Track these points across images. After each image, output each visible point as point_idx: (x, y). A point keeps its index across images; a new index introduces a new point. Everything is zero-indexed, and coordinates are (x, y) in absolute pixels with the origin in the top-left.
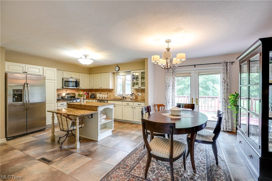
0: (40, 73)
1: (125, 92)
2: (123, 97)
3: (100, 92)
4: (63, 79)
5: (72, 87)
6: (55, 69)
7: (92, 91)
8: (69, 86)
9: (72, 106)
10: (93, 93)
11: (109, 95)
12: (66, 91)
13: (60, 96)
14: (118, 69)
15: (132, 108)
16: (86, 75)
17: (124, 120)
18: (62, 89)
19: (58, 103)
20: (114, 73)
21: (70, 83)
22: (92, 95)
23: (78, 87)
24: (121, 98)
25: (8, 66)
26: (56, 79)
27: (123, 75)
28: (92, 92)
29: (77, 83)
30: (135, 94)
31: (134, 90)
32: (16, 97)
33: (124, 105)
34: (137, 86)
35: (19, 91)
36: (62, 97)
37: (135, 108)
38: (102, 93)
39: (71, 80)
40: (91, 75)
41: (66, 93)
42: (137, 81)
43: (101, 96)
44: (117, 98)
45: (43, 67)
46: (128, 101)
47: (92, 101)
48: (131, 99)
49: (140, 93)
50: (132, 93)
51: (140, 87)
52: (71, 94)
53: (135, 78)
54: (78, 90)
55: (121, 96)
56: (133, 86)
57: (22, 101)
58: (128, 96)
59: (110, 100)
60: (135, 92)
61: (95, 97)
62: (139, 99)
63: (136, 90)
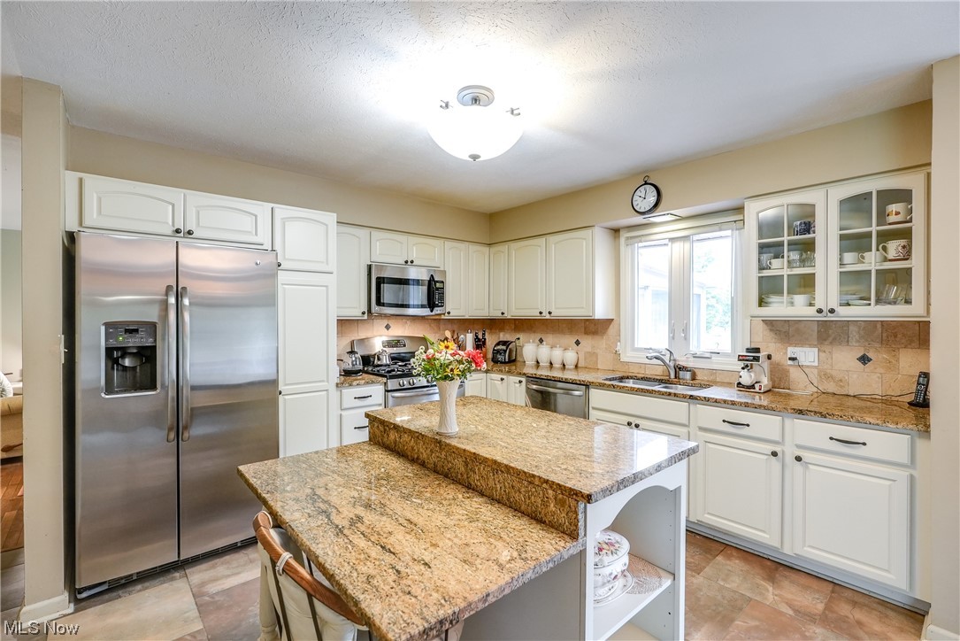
0: (256, 234)
1: (686, 338)
2: (679, 369)
3: (539, 336)
4: (370, 267)
5: (415, 307)
6: (331, 218)
7: (502, 329)
8: (407, 306)
9: (393, 436)
10: (504, 336)
11: (589, 349)
12: (388, 327)
13: (360, 355)
14: (655, 192)
15: (774, 454)
16: (473, 248)
17: (700, 524)
18: (366, 317)
19: (344, 390)
20: (616, 231)
22: (500, 347)
23: (437, 311)
24: (657, 370)
25: (99, 200)
26: (332, 267)
28: (501, 335)
29: (435, 293)
30: (769, 357)
31: (760, 327)
32: (127, 362)
33: (701, 429)
34: (800, 299)
35: (136, 331)
37: (798, 459)
38: (549, 338)
39: (413, 274)
40: (494, 249)
41: (385, 339)
42: (800, 267)
43: (544, 353)
44: (634, 371)
45: (272, 205)
46: (725, 401)
47: (502, 379)
48: (743, 386)
49: (811, 346)
50: (748, 350)
51: (832, 311)
52: (407, 342)
53: (781, 244)
54: (438, 322)
55: (663, 360)
56: (762, 303)
57: (153, 387)
58: (716, 363)
59: (601, 386)
60: (768, 346)
61: (514, 361)
62: (803, 386)
63: (771, 330)
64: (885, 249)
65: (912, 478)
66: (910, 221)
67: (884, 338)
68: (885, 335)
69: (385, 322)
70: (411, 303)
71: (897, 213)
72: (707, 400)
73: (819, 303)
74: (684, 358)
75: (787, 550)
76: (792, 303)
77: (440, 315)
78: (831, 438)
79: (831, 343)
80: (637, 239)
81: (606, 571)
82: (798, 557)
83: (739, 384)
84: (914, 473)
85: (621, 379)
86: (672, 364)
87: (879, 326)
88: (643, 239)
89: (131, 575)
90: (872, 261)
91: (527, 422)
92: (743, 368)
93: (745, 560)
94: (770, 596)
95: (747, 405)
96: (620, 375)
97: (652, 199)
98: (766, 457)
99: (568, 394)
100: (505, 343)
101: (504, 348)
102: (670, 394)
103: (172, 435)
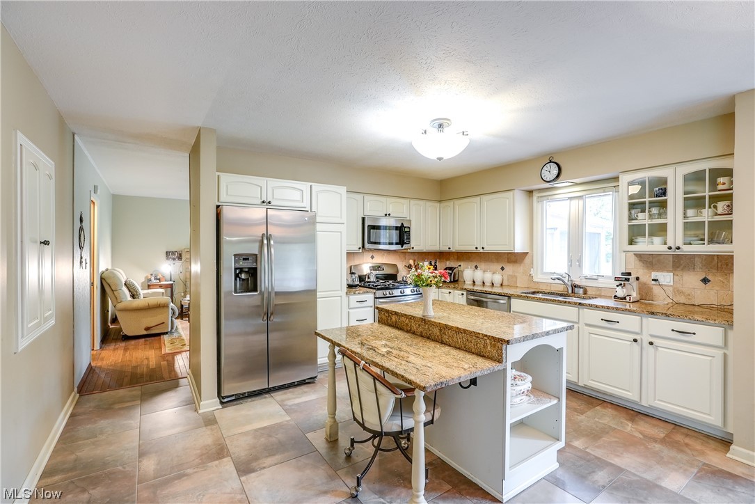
0: (303, 201)
1: (580, 266)
2: (574, 286)
3: (475, 264)
4: (363, 219)
5: (386, 244)
6: (343, 190)
7: (448, 259)
8: (379, 243)
9: (394, 318)
10: (449, 264)
11: (511, 273)
12: (372, 257)
13: (357, 275)
14: (557, 168)
15: (635, 341)
16: (429, 204)
17: (586, 387)
18: (361, 251)
19: (350, 297)
20: (530, 192)
21: (382, 231)
23: (405, 246)
24: (559, 288)
25: (227, 186)
26: (344, 220)
27: (570, 198)
28: (448, 263)
29: (403, 234)
30: (637, 279)
31: (633, 259)
32: (243, 276)
33: (587, 325)
35: (248, 259)
36: (361, 278)
37: (651, 343)
38: (482, 266)
39: (384, 222)
40: (443, 204)
41: (371, 265)
42: (658, 218)
43: (479, 275)
44: (544, 288)
45: (311, 184)
46: (603, 307)
47: (450, 293)
48: (618, 298)
49: (668, 271)
50: (623, 274)
51: (678, 248)
52: (384, 267)
53: (644, 203)
54: (404, 254)
55: (563, 281)
56: (631, 242)
57: (256, 290)
58: (601, 283)
59: (519, 297)
60: (637, 270)
61: (457, 281)
62: (661, 299)
63: (640, 260)
64: (715, 207)
65: (725, 355)
66: (731, 189)
67: (719, 266)
68: (719, 264)
69: (371, 254)
70: (382, 241)
71: (724, 184)
72: (590, 306)
73: (670, 243)
74: (579, 280)
75: (644, 403)
76: (652, 242)
77: (407, 249)
78: (673, 330)
79: (682, 270)
80: (546, 198)
81: (518, 388)
82: (651, 408)
83: (615, 296)
84: (726, 352)
85: (533, 293)
86: (569, 283)
87: (716, 258)
88: (549, 197)
89: (245, 393)
90: (706, 215)
91: (473, 312)
92: (617, 286)
93: (616, 409)
94: (629, 428)
95: (617, 309)
96: (533, 290)
97: (555, 172)
98: (629, 343)
99: (495, 302)
100: (451, 269)
101: (450, 272)
102: (566, 302)
103: (265, 318)
